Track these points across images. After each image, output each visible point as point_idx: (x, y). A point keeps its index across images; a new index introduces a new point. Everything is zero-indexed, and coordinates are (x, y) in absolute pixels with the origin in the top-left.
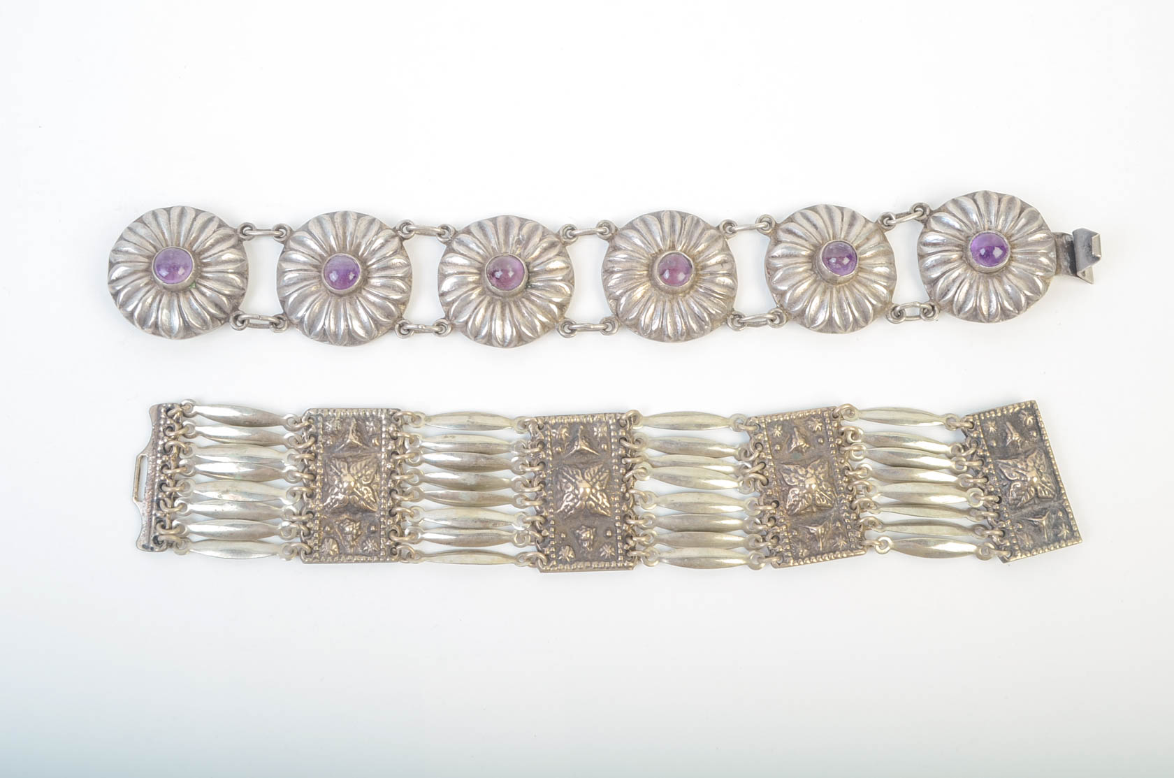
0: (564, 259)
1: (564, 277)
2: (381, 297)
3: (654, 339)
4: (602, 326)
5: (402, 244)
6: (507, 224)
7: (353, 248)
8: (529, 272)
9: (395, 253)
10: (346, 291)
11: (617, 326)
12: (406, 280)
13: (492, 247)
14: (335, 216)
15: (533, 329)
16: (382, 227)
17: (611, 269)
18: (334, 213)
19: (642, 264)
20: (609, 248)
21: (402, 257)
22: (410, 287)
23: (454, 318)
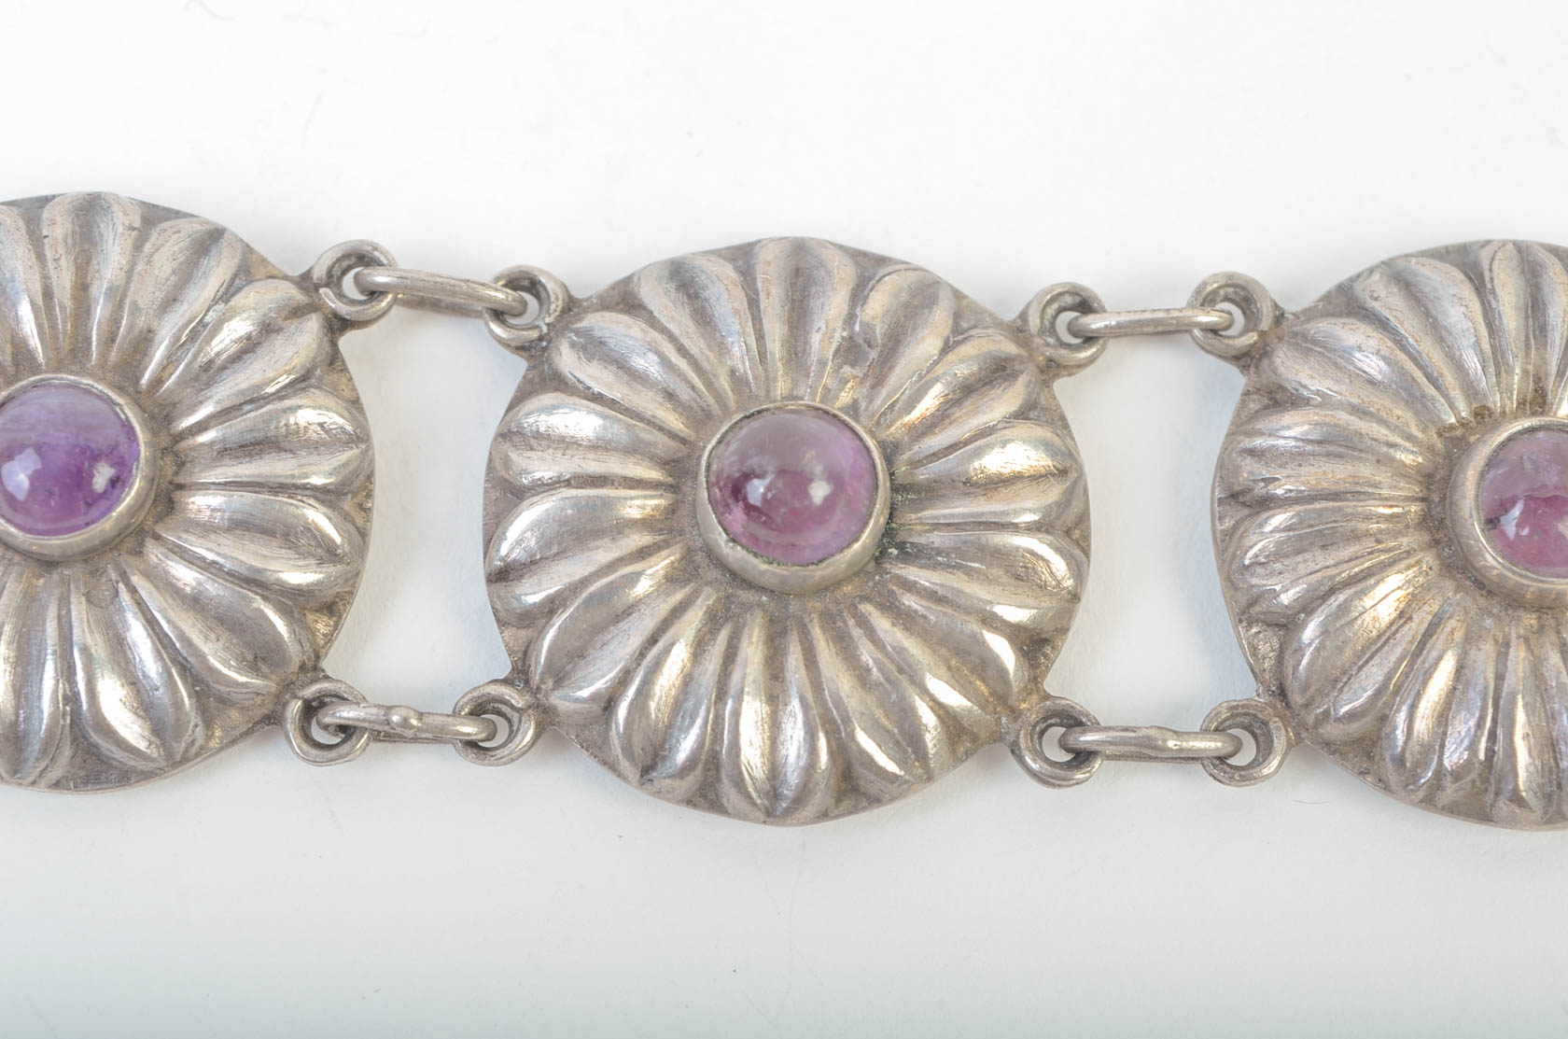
0: (1041, 432)
1: (1047, 512)
2: (230, 574)
3: (1453, 810)
4: (1212, 745)
5: (334, 344)
6: (797, 272)
7: (114, 355)
8: (895, 489)
9: (302, 382)
10: (76, 540)
11: (1279, 743)
12: (348, 504)
13: (733, 372)
14: (46, 214)
15: (907, 740)
16: (249, 269)
17: (1260, 489)
18: (44, 201)
19: (1401, 471)
20: (1247, 393)
21: (330, 401)
22: (364, 534)
23: (550, 683)
